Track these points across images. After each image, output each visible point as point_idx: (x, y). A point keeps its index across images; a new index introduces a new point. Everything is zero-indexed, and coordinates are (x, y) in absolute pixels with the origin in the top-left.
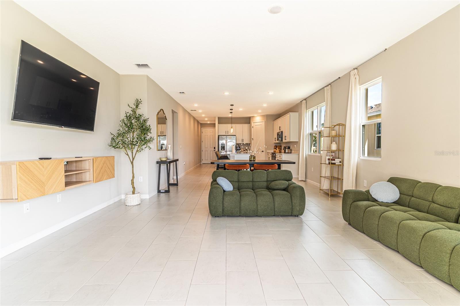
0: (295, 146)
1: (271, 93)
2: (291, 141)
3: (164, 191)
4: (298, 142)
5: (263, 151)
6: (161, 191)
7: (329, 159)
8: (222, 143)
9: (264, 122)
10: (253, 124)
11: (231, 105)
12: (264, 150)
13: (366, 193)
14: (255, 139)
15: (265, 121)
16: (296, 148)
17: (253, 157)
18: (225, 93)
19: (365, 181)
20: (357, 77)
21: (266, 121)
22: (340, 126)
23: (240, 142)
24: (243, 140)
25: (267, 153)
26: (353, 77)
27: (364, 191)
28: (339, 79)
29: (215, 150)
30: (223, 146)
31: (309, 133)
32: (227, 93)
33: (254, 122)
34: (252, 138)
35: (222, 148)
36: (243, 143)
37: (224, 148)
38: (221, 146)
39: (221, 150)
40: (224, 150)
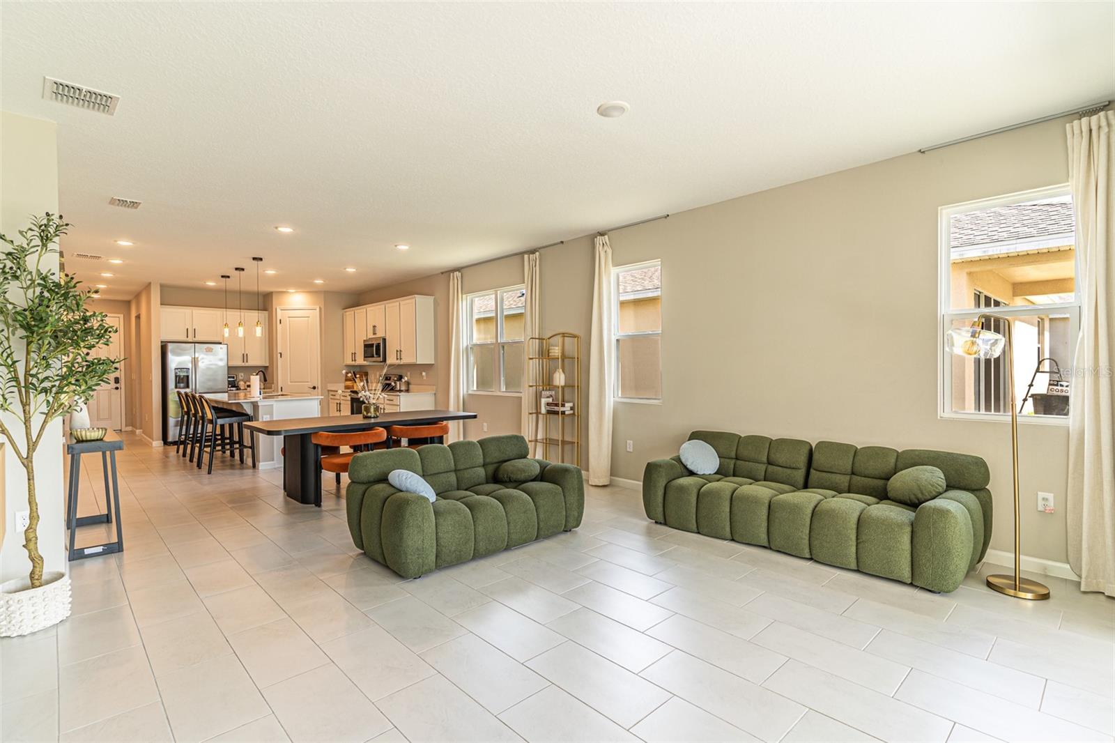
0: (424, 374)
1: (403, 248)
2: (418, 363)
3: (100, 549)
4: (433, 364)
5: (314, 388)
6: (87, 552)
7: (548, 404)
8: (179, 363)
9: (318, 309)
10: (280, 315)
11: (254, 259)
12: (318, 384)
13: (673, 461)
14: (287, 355)
15: (320, 308)
16: (425, 378)
17: (374, 408)
18: (280, 229)
19: (630, 442)
20: (610, 251)
21: (322, 307)
22: (566, 338)
23: (239, 363)
24: (245, 357)
25: (329, 391)
26: (601, 248)
27: (668, 458)
28: (561, 245)
29: (118, 385)
30: (182, 374)
31: (470, 346)
32: (286, 230)
33: (283, 307)
34: (279, 351)
35: (181, 381)
36: (247, 364)
37: (185, 380)
38: (176, 376)
39: (176, 387)
40: (188, 387)
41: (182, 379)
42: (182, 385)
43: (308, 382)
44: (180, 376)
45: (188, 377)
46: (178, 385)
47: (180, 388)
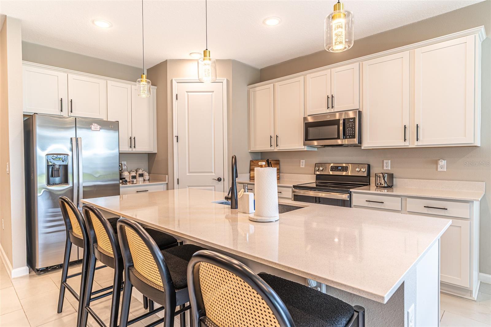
5: (219, 180)
8: (53, 147)
9: (225, 82)
10: (177, 88)
12: (225, 175)
14: (185, 138)
23: (126, 149)
30: (58, 163)
33: (181, 79)
34: (175, 134)
35: (55, 173)
36: (134, 150)
37: (61, 172)
38: (48, 166)
39: (49, 183)
40: (66, 181)
41: (58, 170)
42: (57, 180)
43: (212, 172)
44: (54, 165)
45: (66, 167)
46: (51, 179)
47: (54, 184)
